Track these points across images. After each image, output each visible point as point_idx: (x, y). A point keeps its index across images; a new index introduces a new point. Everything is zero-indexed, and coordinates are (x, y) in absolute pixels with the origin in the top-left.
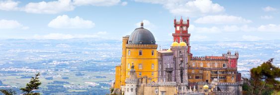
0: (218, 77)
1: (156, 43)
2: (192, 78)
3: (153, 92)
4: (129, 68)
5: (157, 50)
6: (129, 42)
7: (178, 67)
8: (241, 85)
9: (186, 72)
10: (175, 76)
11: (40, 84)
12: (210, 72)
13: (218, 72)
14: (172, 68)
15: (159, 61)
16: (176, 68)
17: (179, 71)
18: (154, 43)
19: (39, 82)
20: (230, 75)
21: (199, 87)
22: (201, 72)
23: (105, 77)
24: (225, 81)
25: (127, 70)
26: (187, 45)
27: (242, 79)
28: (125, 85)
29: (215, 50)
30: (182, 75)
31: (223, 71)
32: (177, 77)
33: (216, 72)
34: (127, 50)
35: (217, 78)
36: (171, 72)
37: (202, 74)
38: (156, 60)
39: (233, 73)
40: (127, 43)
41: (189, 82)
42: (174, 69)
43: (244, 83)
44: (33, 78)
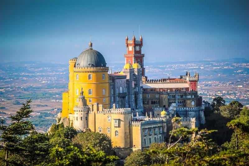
0: (177, 101)
1: (107, 66)
2: (148, 104)
3: (105, 120)
4: (78, 94)
5: (108, 73)
6: (76, 65)
7: (133, 92)
8: (202, 110)
9: (141, 96)
10: (129, 102)
11: (31, 111)
12: (167, 95)
13: (177, 96)
14: (126, 93)
15: (110, 85)
16: (129, 93)
17: (133, 96)
18: (105, 65)
19: (30, 109)
20: (189, 99)
21: (156, 113)
22: (157, 96)
23: (47, 106)
24: (185, 106)
25: (75, 96)
26: (142, 67)
27: (203, 103)
28: (74, 114)
29: (168, 71)
30: (136, 100)
31: (181, 94)
32: (131, 103)
33: (174, 96)
34: (75, 74)
35: (175, 102)
36: (124, 97)
37: (159, 99)
38: (108, 84)
39: (193, 97)
40: (75, 66)
41: (144, 108)
42: (127, 94)
43: (206, 108)
44: (24, 105)
